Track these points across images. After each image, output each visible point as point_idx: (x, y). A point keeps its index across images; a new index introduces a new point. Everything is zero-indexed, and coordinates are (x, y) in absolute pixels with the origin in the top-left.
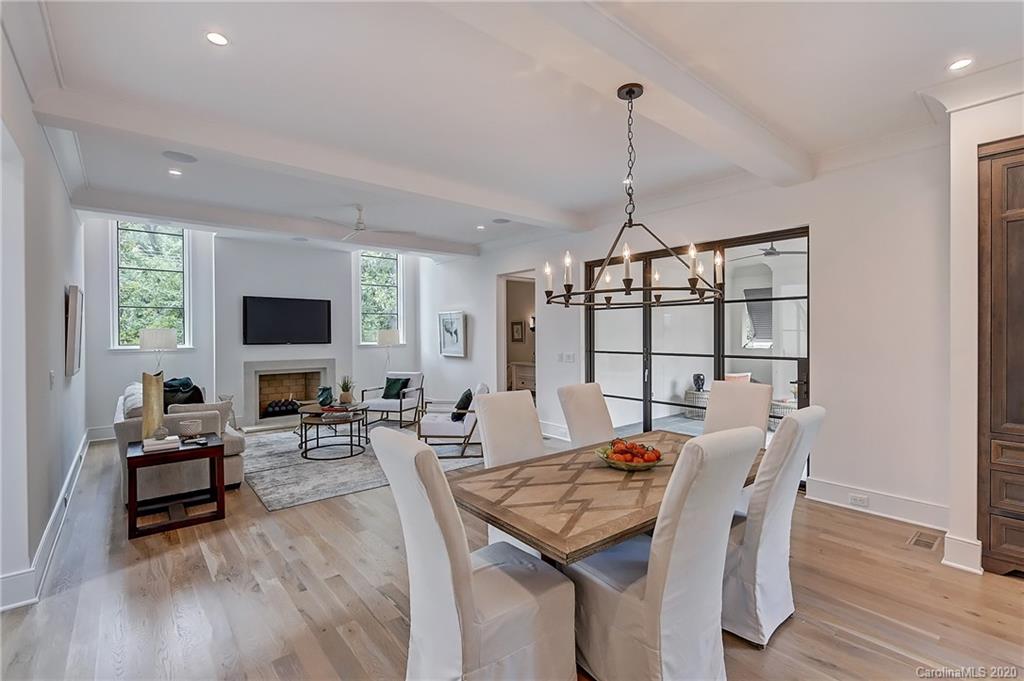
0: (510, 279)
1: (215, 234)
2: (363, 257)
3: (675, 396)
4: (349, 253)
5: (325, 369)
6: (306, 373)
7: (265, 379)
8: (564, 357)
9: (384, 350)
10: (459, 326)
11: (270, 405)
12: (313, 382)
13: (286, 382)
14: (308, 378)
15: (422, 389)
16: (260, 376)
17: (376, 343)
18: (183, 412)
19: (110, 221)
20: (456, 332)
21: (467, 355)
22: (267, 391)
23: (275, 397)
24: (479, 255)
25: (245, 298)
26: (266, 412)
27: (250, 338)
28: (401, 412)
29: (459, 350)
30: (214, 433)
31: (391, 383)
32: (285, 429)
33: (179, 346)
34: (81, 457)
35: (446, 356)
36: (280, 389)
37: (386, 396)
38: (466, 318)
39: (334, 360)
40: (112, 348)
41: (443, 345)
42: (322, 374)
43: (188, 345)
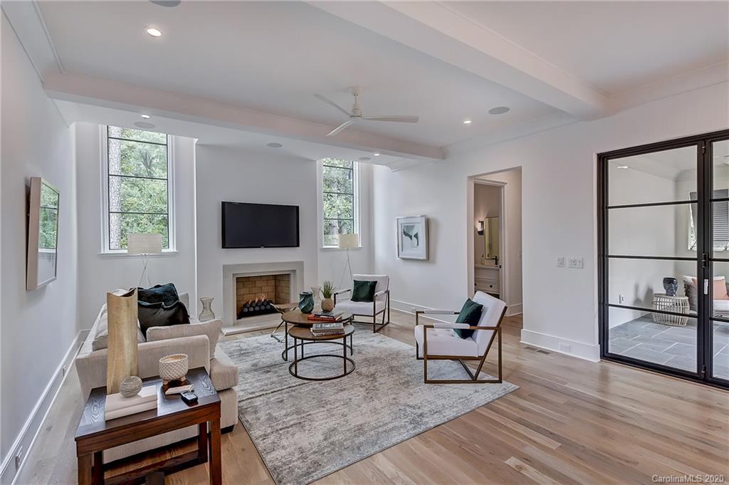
0: (479, 182)
1: (196, 140)
2: (327, 165)
3: (637, 300)
4: (315, 161)
5: (294, 271)
6: (275, 276)
7: (242, 281)
8: (567, 263)
9: (345, 253)
10: (420, 229)
11: (245, 306)
12: (283, 284)
13: (258, 284)
14: (279, 281)
15: (388, 292)
16: (237, 278)
17: (337, 247)
18: (165, 337)
19: (100, 126)
20: (416, 236)
21: (429, 258)
22: (243, 291)
23: (249, 298)
24: (444, 158)
25: (223, 203)
26: (242, 313)
27: (229, 241)
28: (374, 316)
29: (420, 252)
30: (203, 369)
31: (359, 285)
32: (262, 331)
33: (164, 250)
34: (64, 371)
35: (403, 259)
36: (254, 290)
37: (355, 299)
38: (428, 222)
39: (302, 262)
40: (102, 252)
41: (401, 247)
42: (292, 276)
43: (172, 249)
